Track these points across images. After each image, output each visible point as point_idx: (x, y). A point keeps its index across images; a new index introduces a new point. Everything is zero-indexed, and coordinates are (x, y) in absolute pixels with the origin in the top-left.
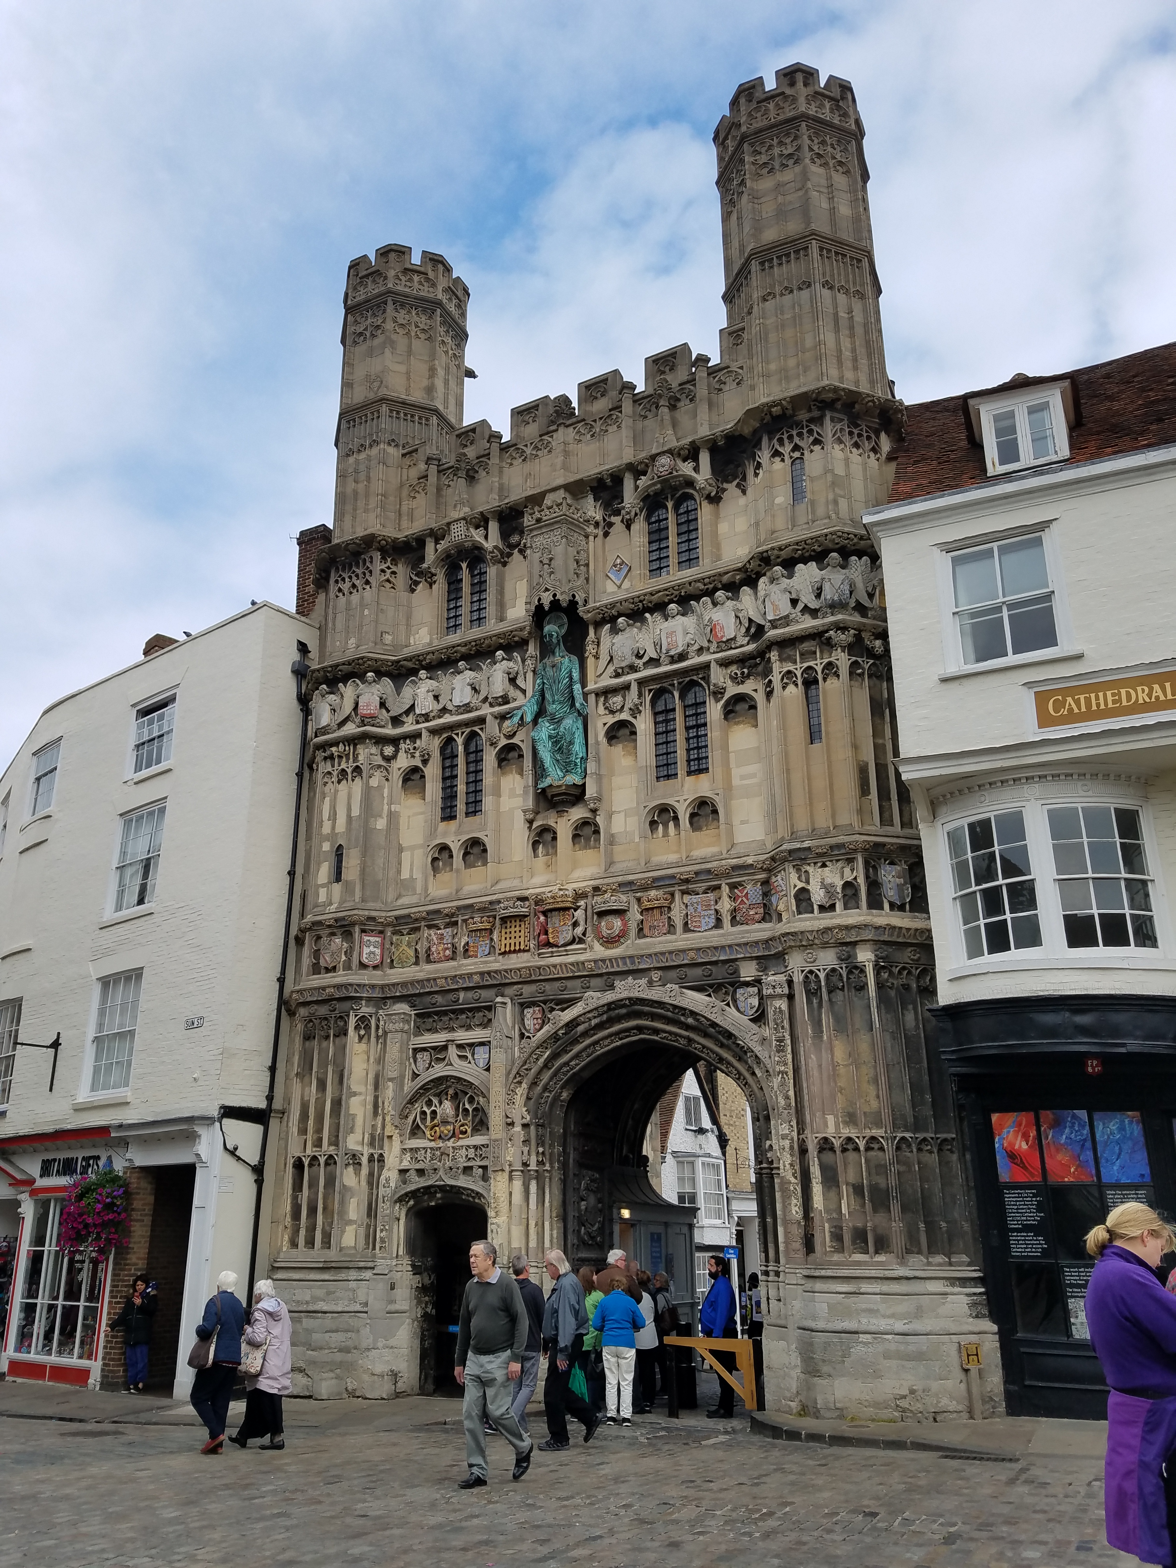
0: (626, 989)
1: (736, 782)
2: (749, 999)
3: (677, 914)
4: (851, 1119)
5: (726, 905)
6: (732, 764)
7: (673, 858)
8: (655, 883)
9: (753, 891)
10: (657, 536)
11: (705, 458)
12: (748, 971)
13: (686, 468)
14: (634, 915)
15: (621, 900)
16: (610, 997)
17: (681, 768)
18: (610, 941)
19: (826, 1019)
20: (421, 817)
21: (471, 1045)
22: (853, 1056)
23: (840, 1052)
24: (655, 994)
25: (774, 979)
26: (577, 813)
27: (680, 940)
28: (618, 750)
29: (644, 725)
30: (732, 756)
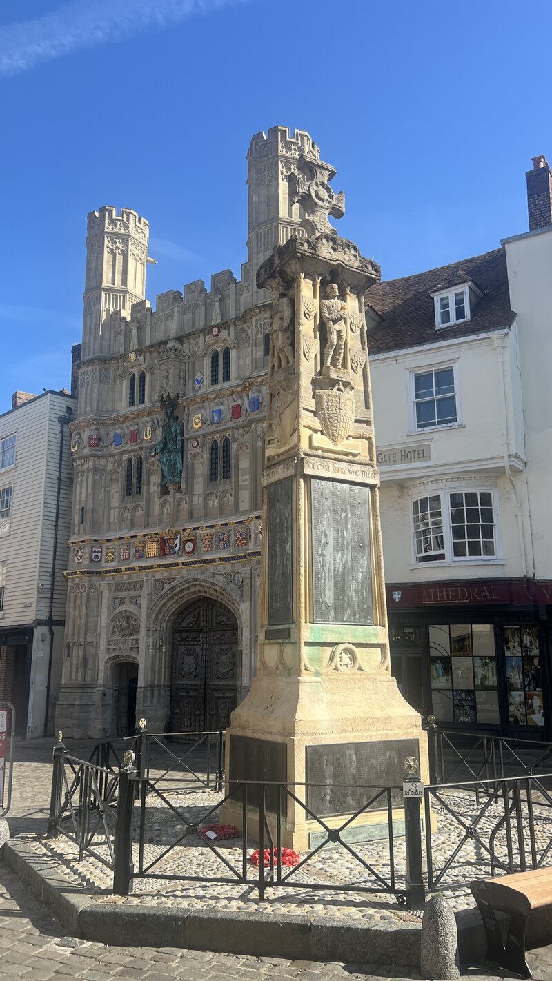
1: (241, 483)
2: (239, 579)
3: (214, 542)
5: (232, 539)
6: (240, 475)
7: (215, 517)
8: (207, 528)
9: (243, 533)
10: (215, 364)
11: (232, 329)
13: (224, 334)
14: (198, 542)
16: (187, 578)
17: (220, 476)
18: (189, 554)
20: (118, 494)
21: (135, 597)
24: (203, 577)
26: (179, 495)
27: (214, 554)
29: (206, 455)
30: (240, 471)
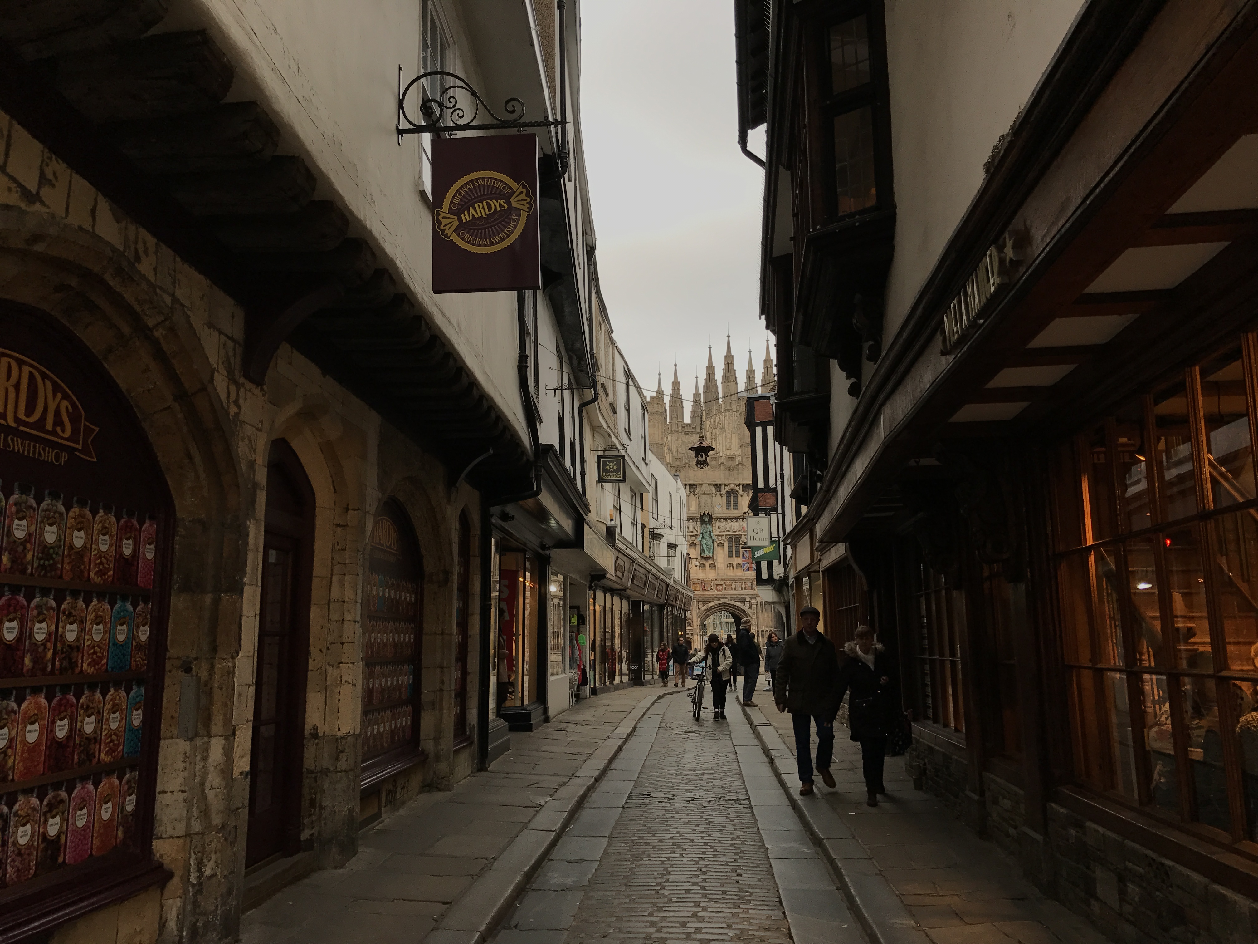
0: (723, 601)
2: (747, 604)
3: (733, 587)
4: (767, 627)
5: (744, 586)
7: (732, 574)
8: (729, 580)
9: (750, 584)
10: (728, 500)
11: (741, 487)
12: (748, 599)
13: (737, 488)
14: (724, 586)
15: (722, 583)
16: (719, 602)
17: (734, 555)
18: (719, 591)
19: (764, 610)
22: (768, 616)
23: (766, 615)
24: (729, 602)
25: (753, 601)
26: (710, 562)
27: (734, 592)
28: (719, 548)
29: (726, 544)
